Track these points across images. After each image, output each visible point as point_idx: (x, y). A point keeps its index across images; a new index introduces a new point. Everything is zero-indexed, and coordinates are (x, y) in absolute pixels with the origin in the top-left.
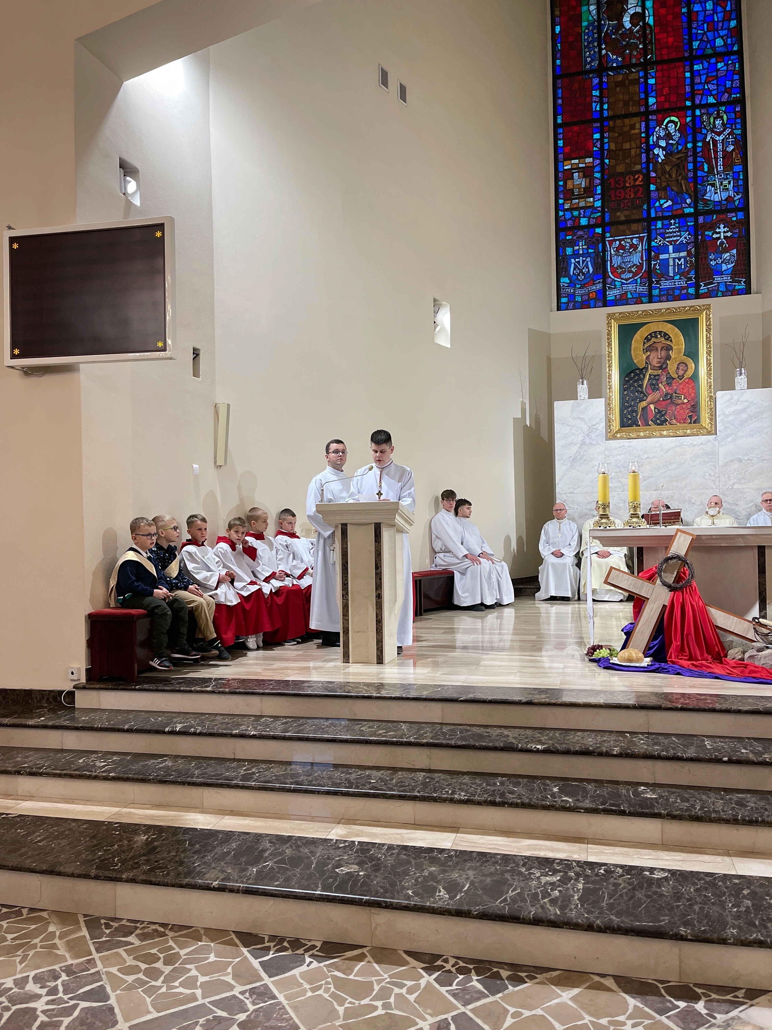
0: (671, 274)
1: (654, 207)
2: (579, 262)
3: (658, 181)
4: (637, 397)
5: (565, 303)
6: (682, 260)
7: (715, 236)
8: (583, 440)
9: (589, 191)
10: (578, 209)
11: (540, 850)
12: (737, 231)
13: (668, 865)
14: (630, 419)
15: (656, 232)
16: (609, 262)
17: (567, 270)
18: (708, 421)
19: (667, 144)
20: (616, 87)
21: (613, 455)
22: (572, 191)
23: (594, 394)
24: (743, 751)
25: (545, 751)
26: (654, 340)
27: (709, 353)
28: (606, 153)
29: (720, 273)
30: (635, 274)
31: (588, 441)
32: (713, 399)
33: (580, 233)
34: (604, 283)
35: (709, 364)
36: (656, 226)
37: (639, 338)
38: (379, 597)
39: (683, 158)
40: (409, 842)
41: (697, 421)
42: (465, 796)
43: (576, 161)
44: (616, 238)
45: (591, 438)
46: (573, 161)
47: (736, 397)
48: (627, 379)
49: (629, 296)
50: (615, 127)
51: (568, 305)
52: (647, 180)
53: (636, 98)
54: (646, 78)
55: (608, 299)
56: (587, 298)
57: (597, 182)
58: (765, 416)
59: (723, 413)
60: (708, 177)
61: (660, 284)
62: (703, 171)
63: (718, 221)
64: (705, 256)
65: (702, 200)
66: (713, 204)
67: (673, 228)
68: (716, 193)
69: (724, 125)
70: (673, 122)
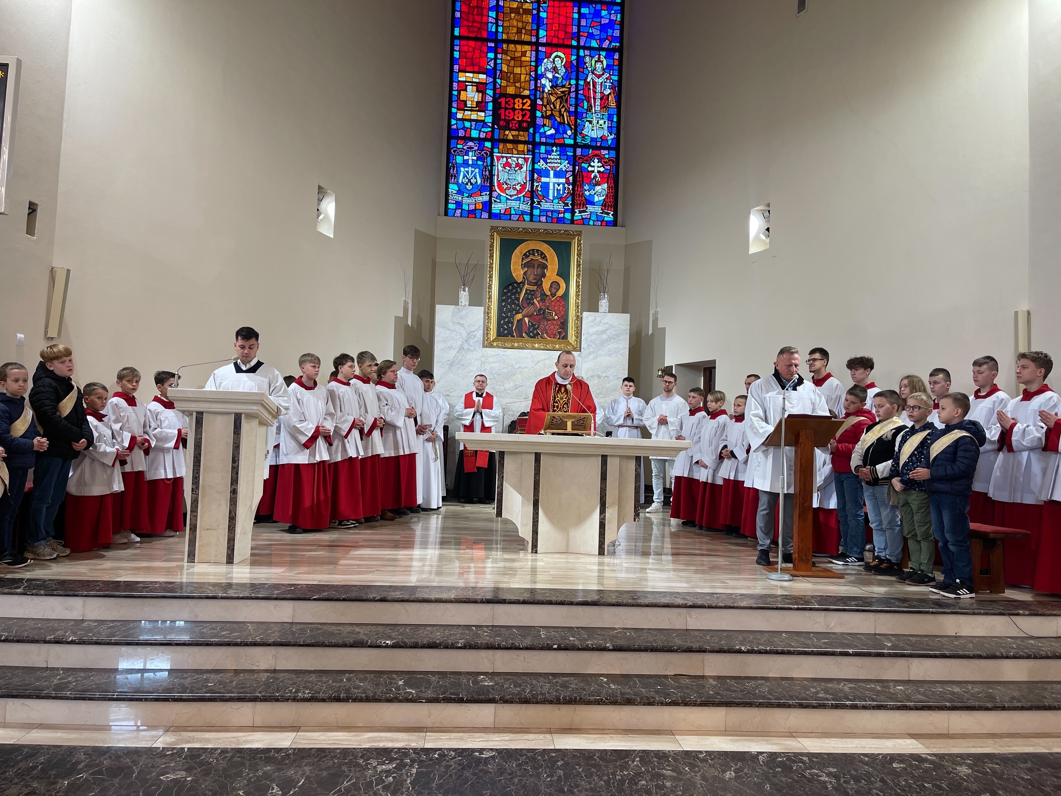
0: (551, 198)
2: (468, 172)
3: (544, 109)
4: (514, 309)
5: (452, 209)
6: (561, 186)
7: (590, 169)
8: (461, 345)
9: (481, 106)
10: (470, 120)
11: (379, 741)
12: (608, 167)
13: (496, 746)
14: (506, 329)
15: (540, 156)
16: (496, 177)
17: (456, 177)
18: (574, 338)
19: (553, 76)
20: (511, 13)
21: (489, 363)
22: (465, 102)
23: (475, 301)
24: (571, 639)
25: (393, 646)
26: (531, 257)
27: (578, 276)
28: (498, 73)
29: (592, 203)
30: (519, 192)
31: (466, 346)
32: (579, 319)
33: (471, 144)
34: (491, 196)
35: (578, 286)
36: (540, 150)
37: (518, 253)
38: (234, 492)
39: (567, 93)
40: (245, 745)
41: (565, 337)
42: (309, 693)
43: (471, 75)
44: (503, 155)
45: (469, 344)
46: (468, 74)
47: (598, 319)
48: (505, 291)
49: (513, 212)
50: (507, 51)
51: (455, 212)
52: (534, 106)
53: (529, 28)
54: (539, 11)
55: (493, 211)
56: (474, 208)
57: (489, 99)
58: (621, 339)
59: (587, 333)
60: (587, 113)
61: (540, 205)
62: (583, 108)
63: (593, 156)
64: (581, 185)
65: (581, 133)
66: (589, 139)
67: (555, 155)
68: (592, 130)
69: (604, 69)
70: (560, 57)
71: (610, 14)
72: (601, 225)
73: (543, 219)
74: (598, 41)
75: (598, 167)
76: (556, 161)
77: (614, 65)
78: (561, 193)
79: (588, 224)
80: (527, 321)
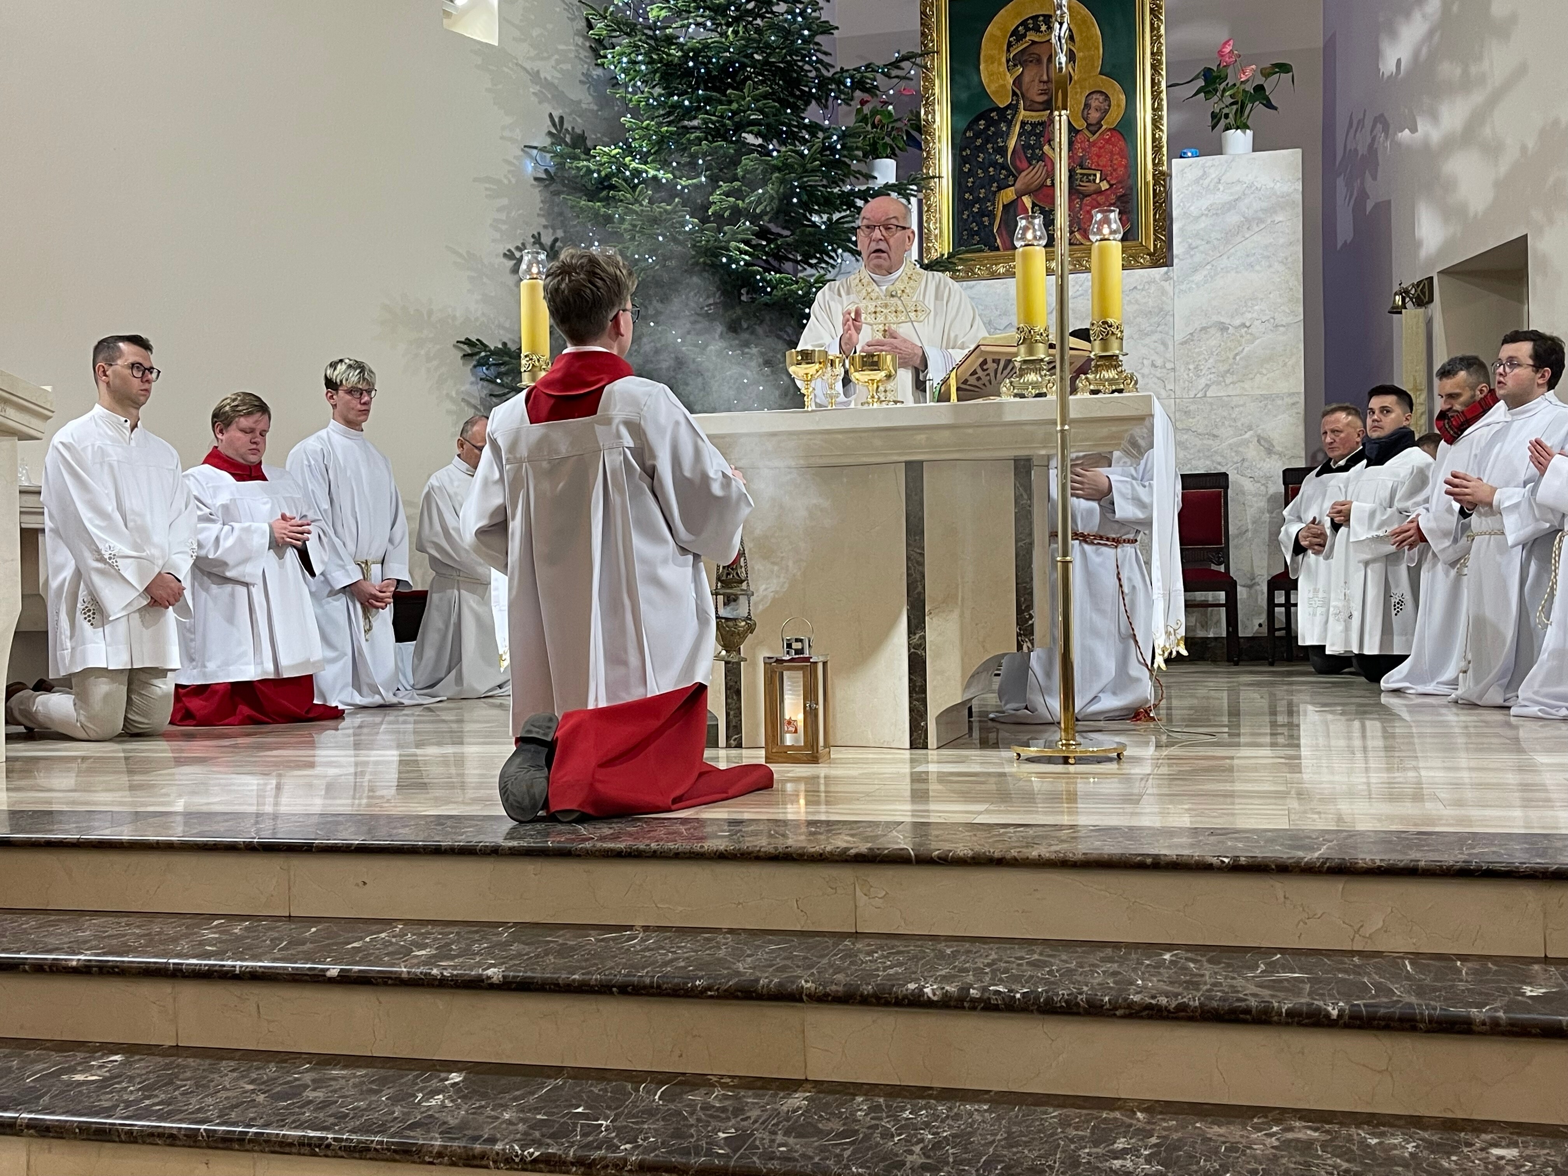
4: (992, 179)
14: (977, 233)
26: (1031, 36)
27: (1156, 67)
32: (1163, 177)
35: (1156, 94)
37: (999, 33)
41: (1132, 235)
48: (969, 134)
58: (1281, 219)
59: (1185, 213)
80: (1029, 206)
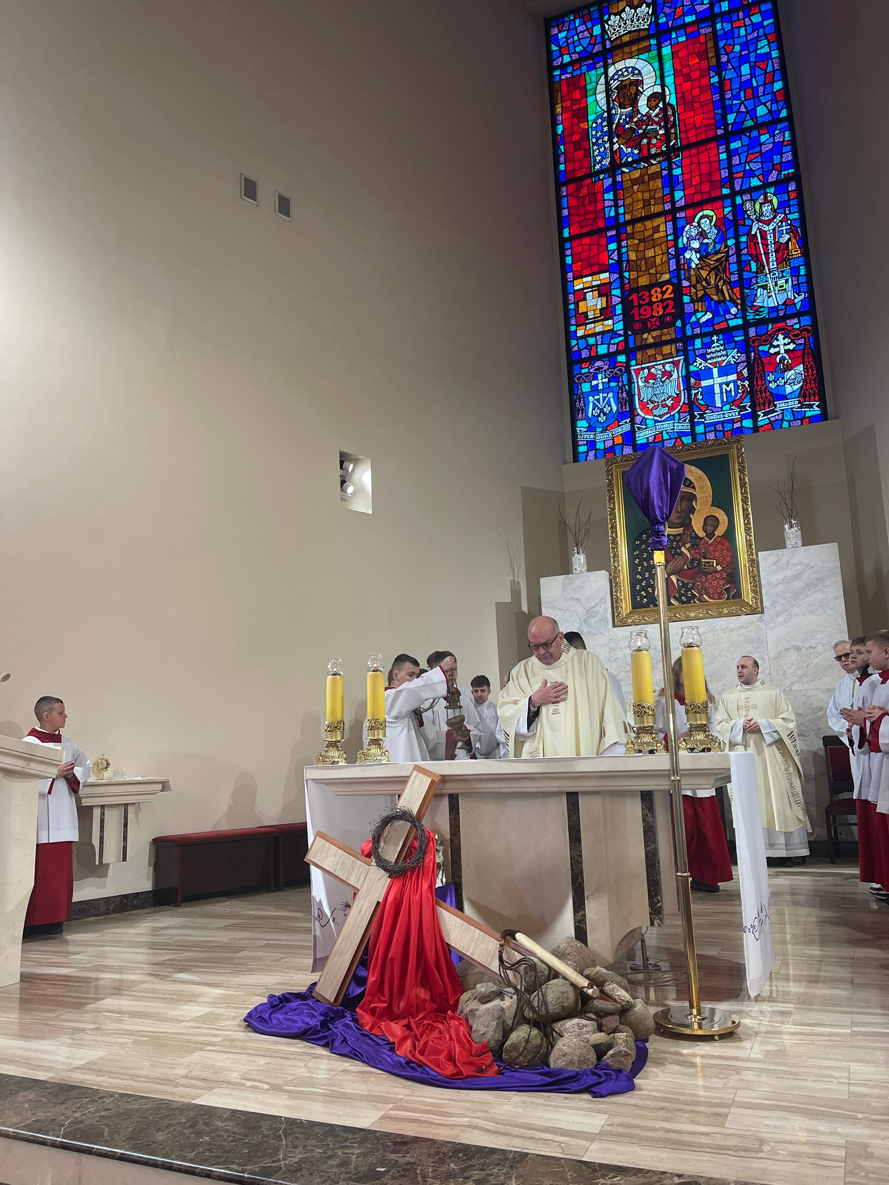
0: (719, 404)
1: (689, 323)
2: (598, 400)
3: (693, 290)
5: (584, 453)
6: (732, 385)
7: (772, 351)
9: (607, 313)
10: (594, 335)
12: (802, 341)
14: (645, 597)
15: (695, 353)
16: (637, 397)
17: (584, 410)
18: (751, 594)
19: (700, 244)
20: (633, 186)
21: (621, 648)
22: (585, 314)
23: (594, 565)
27: (745, 501)
28: (625, 265)
29: (784, 397)
30: (671, 408)
32: (754, 563)
33: (598, 364)
34: (633, 423)
35: (746, 516)
36: (694, 346)
39: (724, 259)
41: (738, 595)
43: (589, 279)
44: (643, 366)
45: (589, 626)
46: (585, 279)
47: (784, 559)
48: (638, 542)
49: (666, 436)
50: (633, 233)
51: (587, 455)
52: (679, 291)
53: (659, 195)
54: (670, 169)
55: (638, 442)
56: (611, 444)
57: (615, 300)
58: (829, 584)
59: (769, 582)
60: (757, 277)
61: (704, 418)
62: (750, 271)
63: (775, 331)
64: (761, 377)
65: (752, 307)
66: (767, 311)
67: (717, 345)
68: (769, 297)
69: (775, 211)
70: (707, 216)
71: (774, 136)
72: (802, 424)
73: (711, 436)
74: (760, 177)
75: (785, 344)
76: (719, 354)
77: (789, 200)
78: (733, 394)
79: (781, 427)
80: (675, 581)
